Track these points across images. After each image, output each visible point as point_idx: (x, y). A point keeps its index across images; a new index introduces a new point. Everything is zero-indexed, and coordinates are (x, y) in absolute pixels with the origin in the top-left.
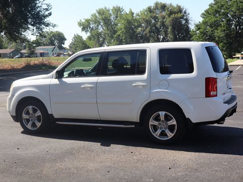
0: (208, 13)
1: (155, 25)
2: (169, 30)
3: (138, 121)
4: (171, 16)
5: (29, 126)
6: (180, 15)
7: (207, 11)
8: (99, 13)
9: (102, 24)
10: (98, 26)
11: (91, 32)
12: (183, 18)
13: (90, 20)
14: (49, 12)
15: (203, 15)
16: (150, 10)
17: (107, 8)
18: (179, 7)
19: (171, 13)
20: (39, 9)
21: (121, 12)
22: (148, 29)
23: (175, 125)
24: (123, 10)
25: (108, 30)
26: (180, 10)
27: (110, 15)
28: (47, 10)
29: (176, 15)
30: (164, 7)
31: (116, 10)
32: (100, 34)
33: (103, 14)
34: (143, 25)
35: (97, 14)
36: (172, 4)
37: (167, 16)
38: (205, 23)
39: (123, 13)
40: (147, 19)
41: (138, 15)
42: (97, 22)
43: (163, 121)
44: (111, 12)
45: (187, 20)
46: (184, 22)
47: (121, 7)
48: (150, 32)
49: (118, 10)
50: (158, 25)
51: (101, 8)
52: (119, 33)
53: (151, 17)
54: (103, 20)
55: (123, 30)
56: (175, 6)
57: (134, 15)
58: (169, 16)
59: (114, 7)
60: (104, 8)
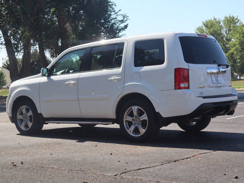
3: (115, 118)
5: (22, 127)
8: (206, 26)
14: (125, 24)
17: (217, 19)
20: (113, 21)
21: (235, 23)
23: (146, 120)
24: (238, 21)
27: (221, 28)
28: (122, 21)
31: (228, 21)
33: (211, 26)
35: (204, 28)
39: (238, 24)
43: (136, 117)
44: (222, 23)
47: (235, 17)
49: (231, 21)
51: (210, 19)
52: (232, 51)
55: (237, 46)
59: (226, 18)
60: (213, 19)
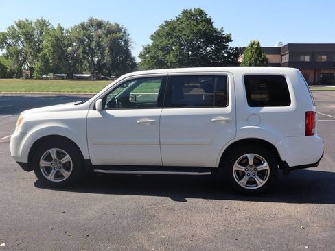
0: (159, 35)
1: (89, 45)
2: (106, 52)
3: (217, 166)
4: (109, 36)
5: (51, 177)
6: (118, 35)
7: (157, 33)
8: (19, 26)
9: (22, 40)
10: (17, 42)
11: (8, 49)
12: (121, 39)
13: (6, 34)
15: (153, 38)
16: (83, 27)
17: (30, 21)
18: (118, 26)
19: (109, 32)
21: (47, 27)
22: (81, 49)
23: (267, 170)
24: (50, 24)
25: (31, 47)
26: (118, 29)
27: (34, 29)
29: (115, 34)
30: (100, 24)
31: (40, 24)
32: (20, 52)
33: (24, 27)
34: (74, 44)
35: (16, 28)
36: (110, 22)
37: (103, 36)
38: (155, 46)
39: (49, 28)
40: (80, 37)
41: (68, 31)
42: (15, 36)
43: (251, 165)
44: (33, 25)
45: (126, 42)
46: (123, 43)
47: (47, 21)
48: (84, 53)
49: (43, 24)
50: (93, 45)
52: (45, 51)
53: (85, 35)
54: (24, 34)
55: (50, 48)
56: (114, 24)
57: (64, 31)
58: (106, 35)
59: (38, 20)
60: (24, 20)
